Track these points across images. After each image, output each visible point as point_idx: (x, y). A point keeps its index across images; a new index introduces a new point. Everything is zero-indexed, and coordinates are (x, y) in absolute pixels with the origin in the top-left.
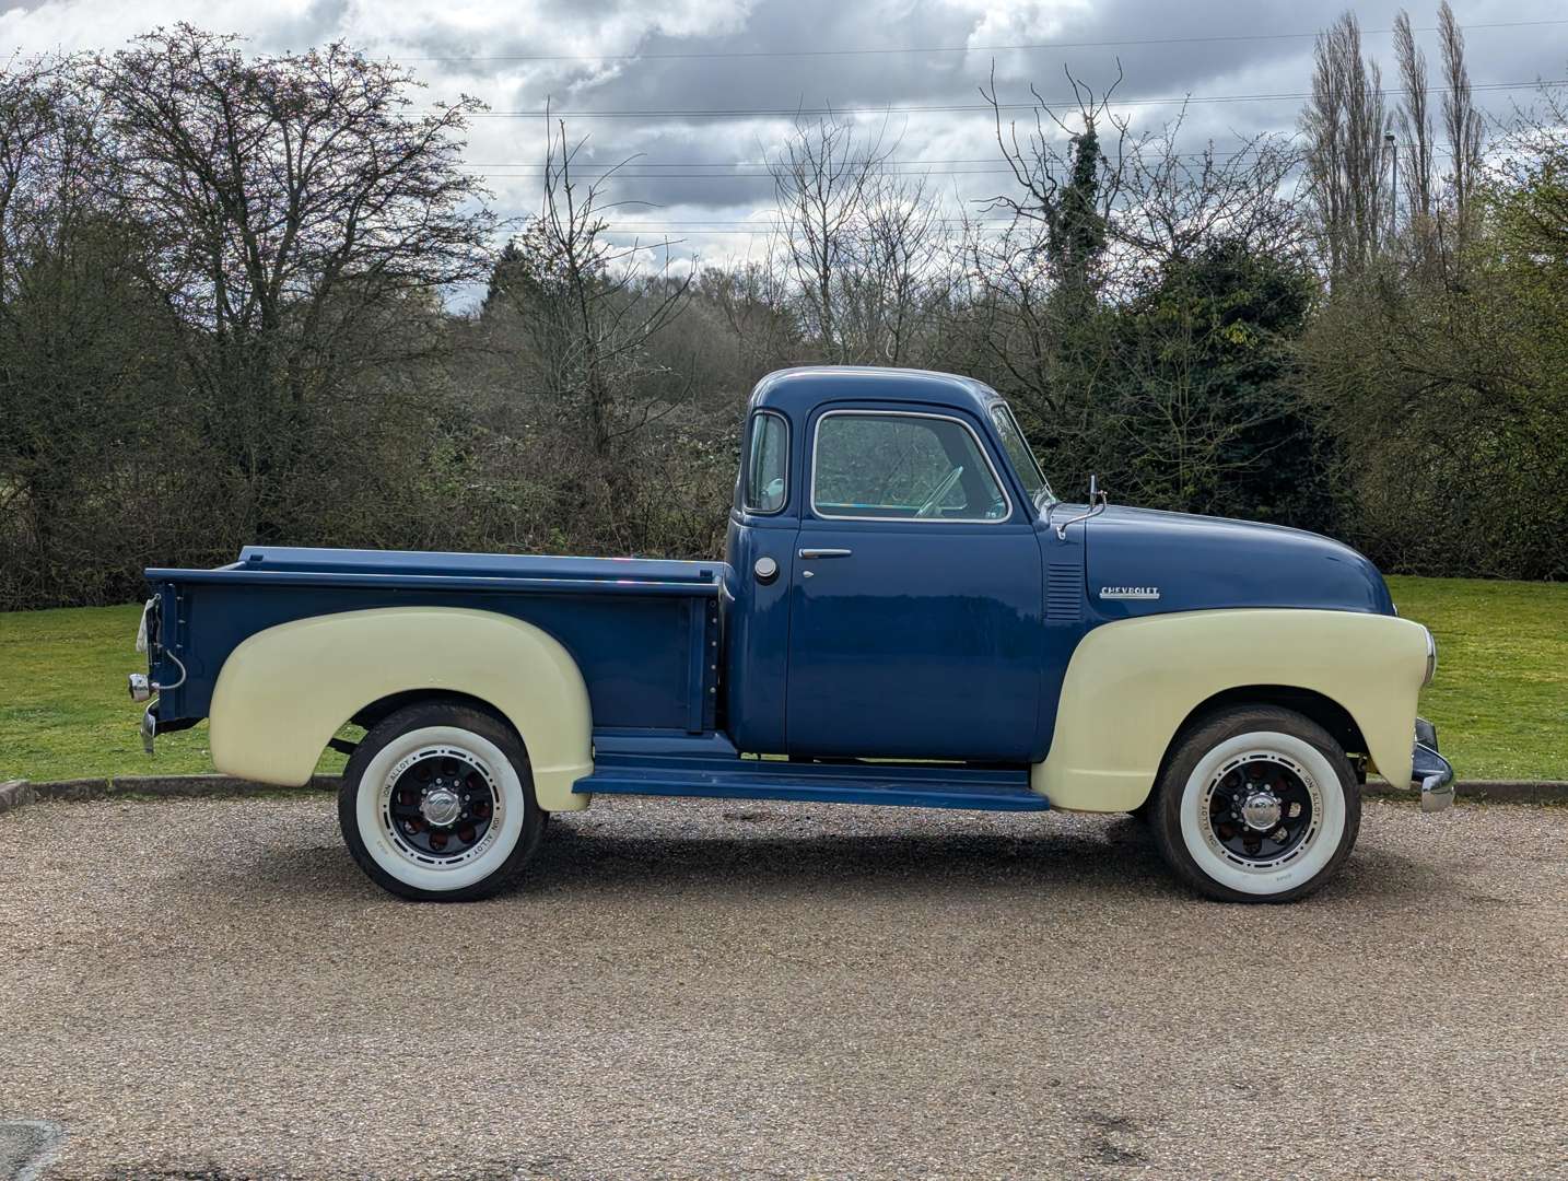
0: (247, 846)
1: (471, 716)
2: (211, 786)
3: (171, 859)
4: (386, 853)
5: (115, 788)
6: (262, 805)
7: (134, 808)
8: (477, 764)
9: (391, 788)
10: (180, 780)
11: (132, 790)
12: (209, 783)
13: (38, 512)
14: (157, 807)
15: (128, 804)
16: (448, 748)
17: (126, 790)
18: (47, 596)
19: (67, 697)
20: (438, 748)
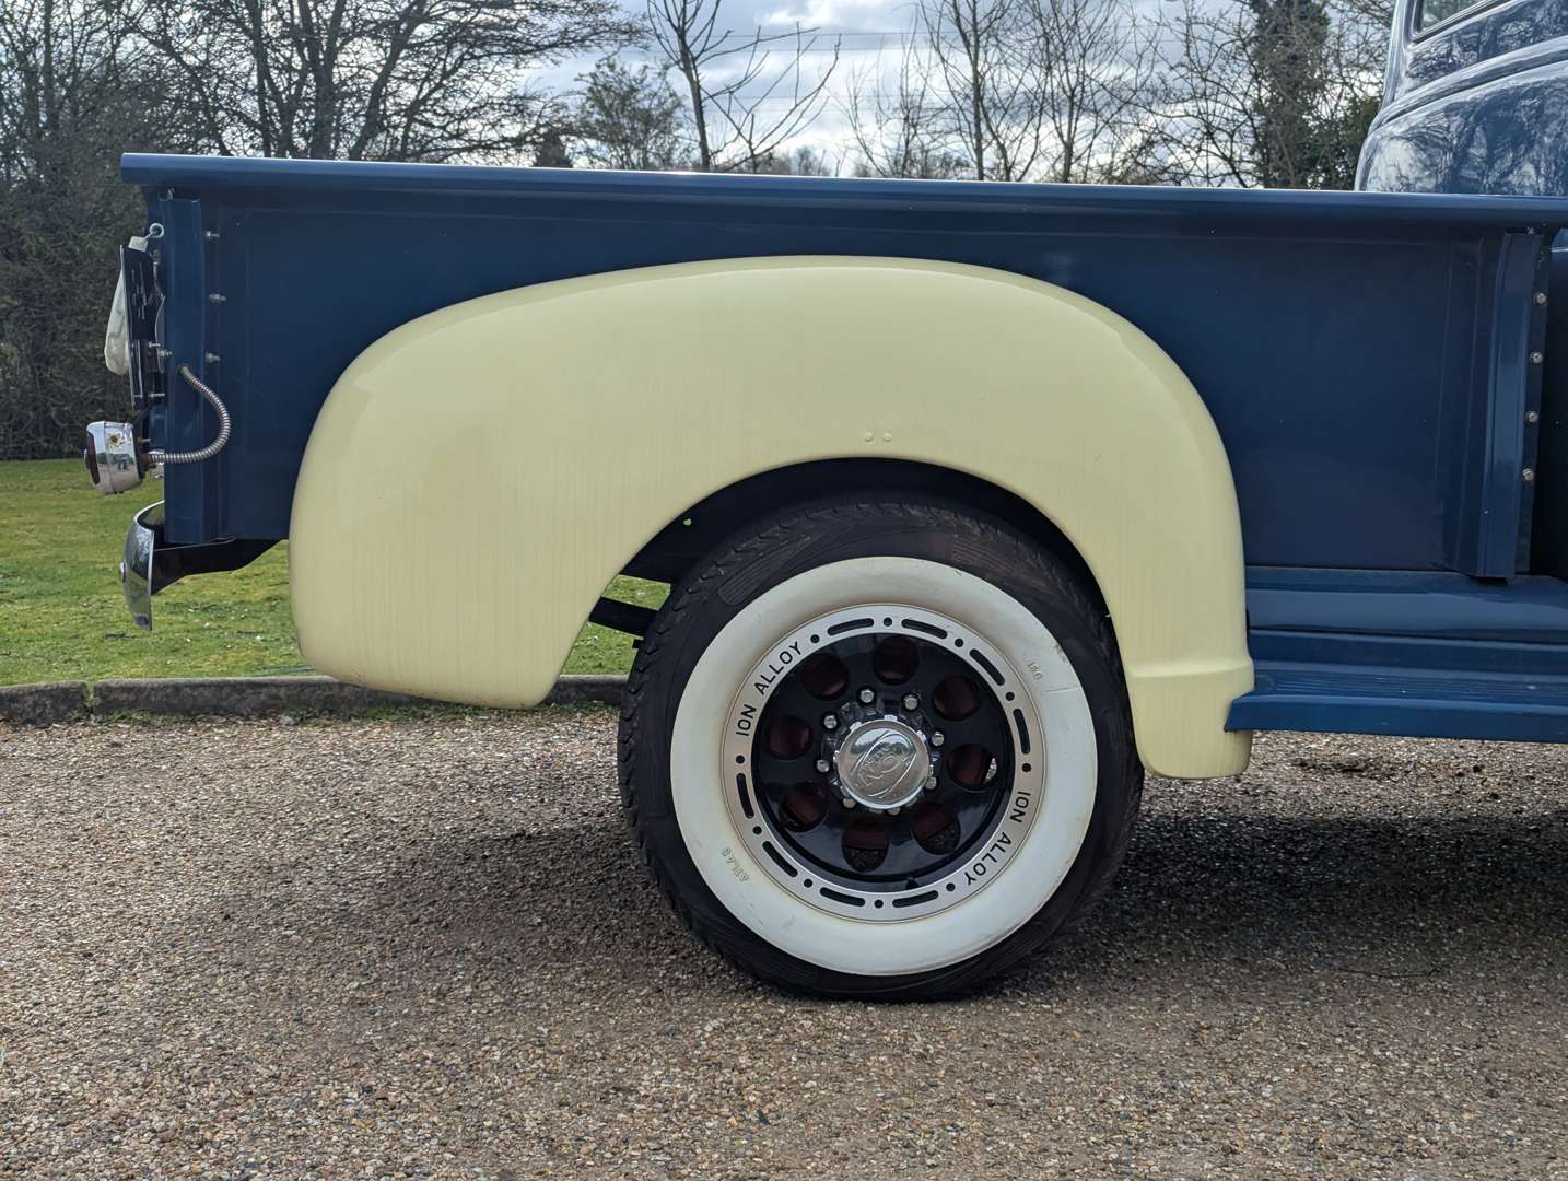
0: (363, 829)
1: (961, 530)
2: (277, 697)
3: (201, 862)
4: (746, 878)
5: (98, 700)
6: (379, 736)
7: (131, 738)
8: (974, 654)
9: (756, 716)
10: (221, 686)
11: (132, 705)
12: (274, 691)
13: (31, 334)
14: (177, 737)
15: (123, 733)
16: (899, 614)
17: (118, 705)
18: (46, 445)
19: (49, 558)
20: (877, 613)
